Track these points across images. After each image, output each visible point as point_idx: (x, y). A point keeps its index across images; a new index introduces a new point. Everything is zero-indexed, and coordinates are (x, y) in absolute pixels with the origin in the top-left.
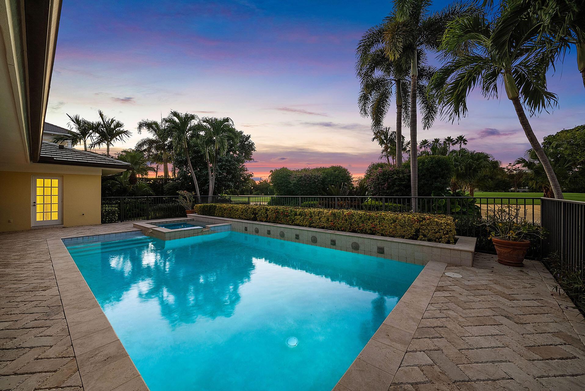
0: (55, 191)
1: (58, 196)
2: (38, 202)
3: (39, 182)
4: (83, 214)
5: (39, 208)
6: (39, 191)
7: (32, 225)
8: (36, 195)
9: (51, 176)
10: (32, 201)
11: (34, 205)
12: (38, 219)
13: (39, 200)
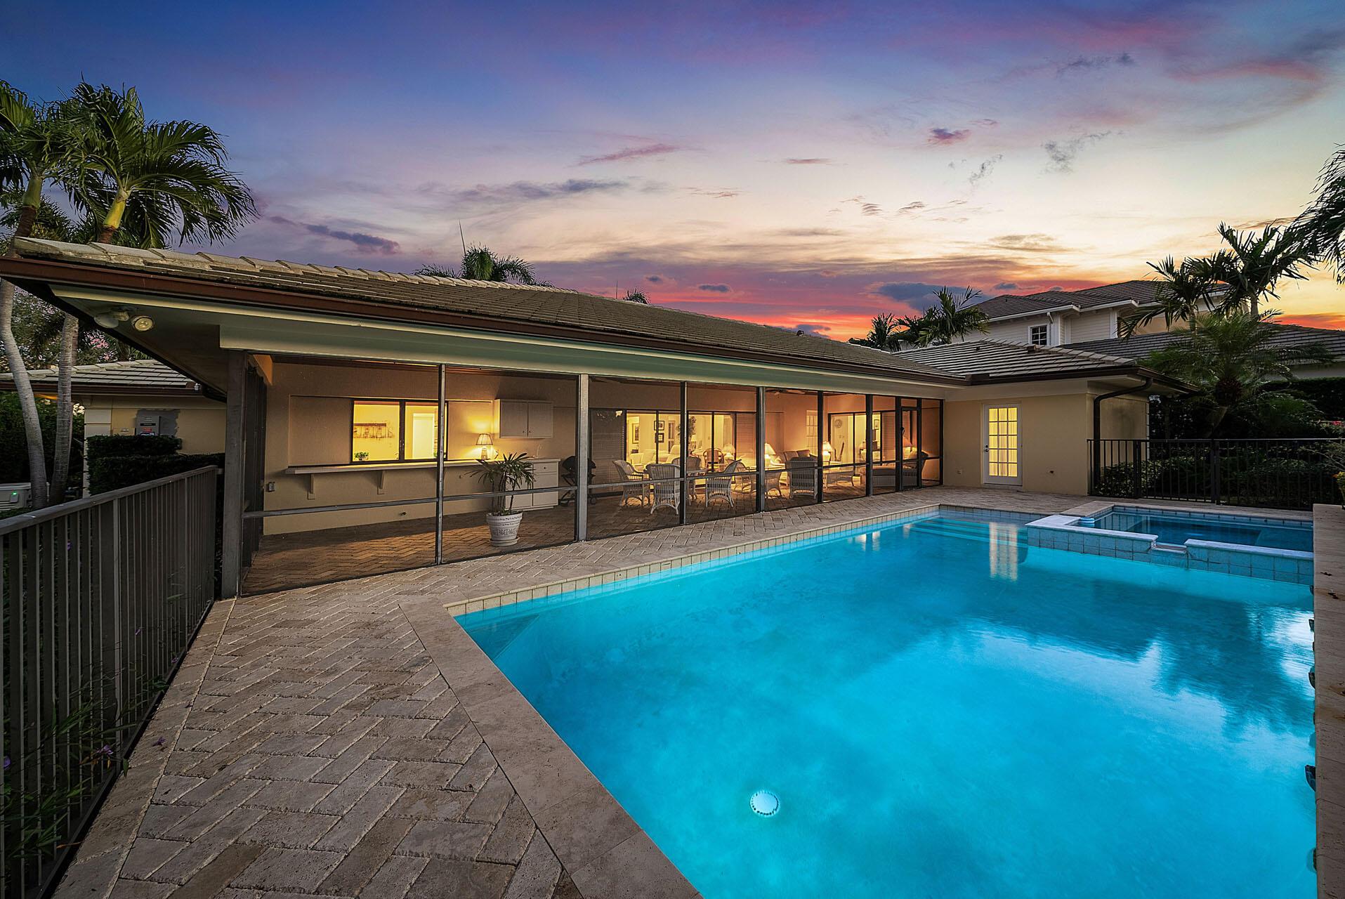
0: (1013, 428)
1: (1016, 437)
2: (991, 446)
3: (992, 412)
4: (1052, 472)
5: (993, 455)
6: (993, 429)
7: (984, 481)
8: (988, 436)
9: (1006, 403)
10: (983, 445)
11: (987, 451)
12: (991, 474)
13: (993, 442)
